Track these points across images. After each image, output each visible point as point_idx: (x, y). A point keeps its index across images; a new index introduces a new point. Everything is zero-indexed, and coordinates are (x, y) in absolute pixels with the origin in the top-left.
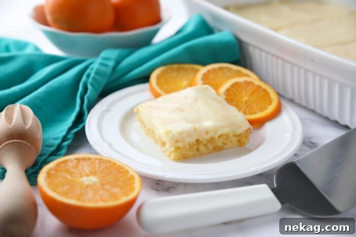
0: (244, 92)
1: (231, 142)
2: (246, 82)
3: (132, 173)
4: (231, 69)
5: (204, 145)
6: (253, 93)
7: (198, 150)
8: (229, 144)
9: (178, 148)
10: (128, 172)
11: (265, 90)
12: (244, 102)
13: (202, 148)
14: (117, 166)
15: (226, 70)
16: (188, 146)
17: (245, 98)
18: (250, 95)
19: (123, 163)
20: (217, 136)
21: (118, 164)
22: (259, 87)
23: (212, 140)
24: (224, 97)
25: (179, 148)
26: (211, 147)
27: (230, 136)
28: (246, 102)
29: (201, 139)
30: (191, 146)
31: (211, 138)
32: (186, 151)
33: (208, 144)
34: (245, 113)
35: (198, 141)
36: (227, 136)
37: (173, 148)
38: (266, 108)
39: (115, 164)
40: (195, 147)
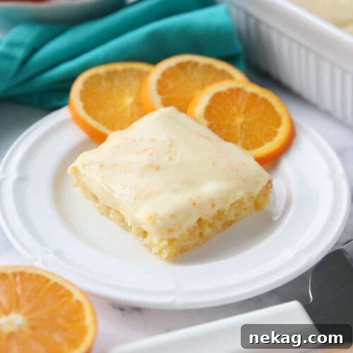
0: (234, 109)
1: (245, 209)
2: (231, 90)
3: (77, 296)
4: (196, 64)
5: (210, 225)
6: (247, 109)
7: (201, 235)
8: (244, 213)
9: (172, 241)
10: (70, 295)
11: (264, 101)
12: (239, 127)
13: (208, 231)
14: (50, 283)
15: (189, 68)
16: (188, 233)
17: (239, 120)
18: (244, 113)
19: (60, 277)
20: (228, 207)
21: (53, 279)
22: (254, 96)
23: (220, 214)
24: (205, 123)
25: (174, 240)
26: (219, 224)
27: (245, 201)
28: (242, 127)
29: (204, 218)
30: (191, 232)
31: (218, 211)
32: (185, 241)
33: (214, 223)
34: (246, 147)
35: (200, 221)
36: (240, 203)
37: (165, 243)
38: (275, 133)
39: (48, 281)
40: (197, 232)
